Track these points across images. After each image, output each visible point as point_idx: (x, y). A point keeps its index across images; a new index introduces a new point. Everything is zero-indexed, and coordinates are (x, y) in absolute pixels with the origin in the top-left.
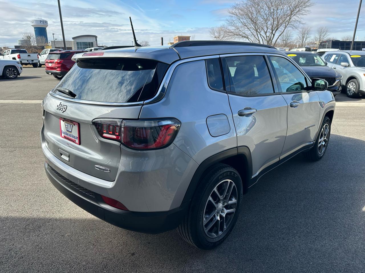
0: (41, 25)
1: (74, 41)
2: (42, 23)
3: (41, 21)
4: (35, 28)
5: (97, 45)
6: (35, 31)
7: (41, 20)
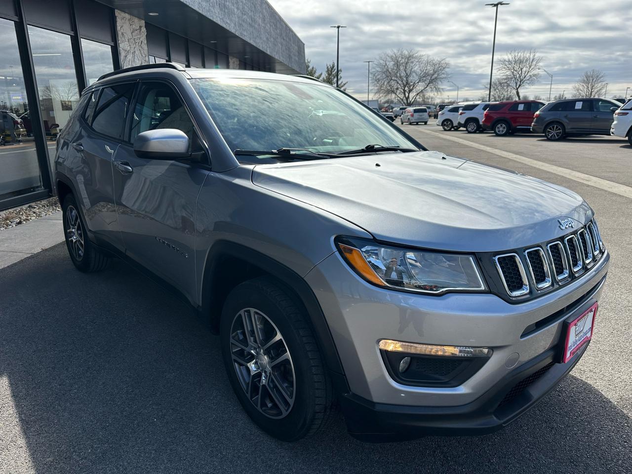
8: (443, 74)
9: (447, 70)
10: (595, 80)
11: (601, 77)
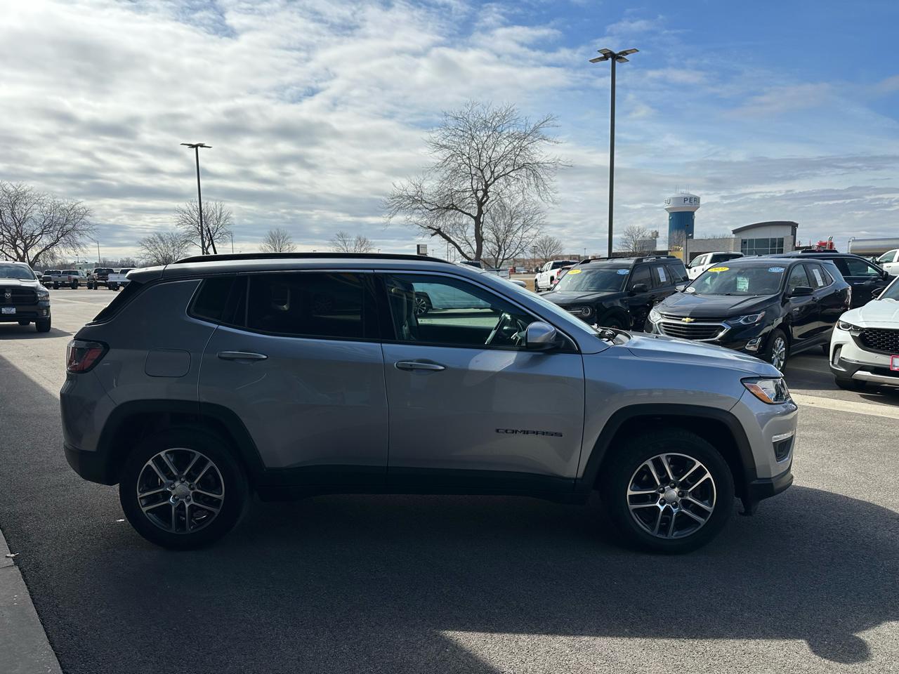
0: (685, 208)
1: (735, 239)
2: (688, 202)
3: (685, 199)
4: (671, 214)
5: (794, 244)
6: (670, 220)
7: (686, 196)
8: (84, 224)
9: (87, 218)
10: (281, 241)
11: (287, 239)
